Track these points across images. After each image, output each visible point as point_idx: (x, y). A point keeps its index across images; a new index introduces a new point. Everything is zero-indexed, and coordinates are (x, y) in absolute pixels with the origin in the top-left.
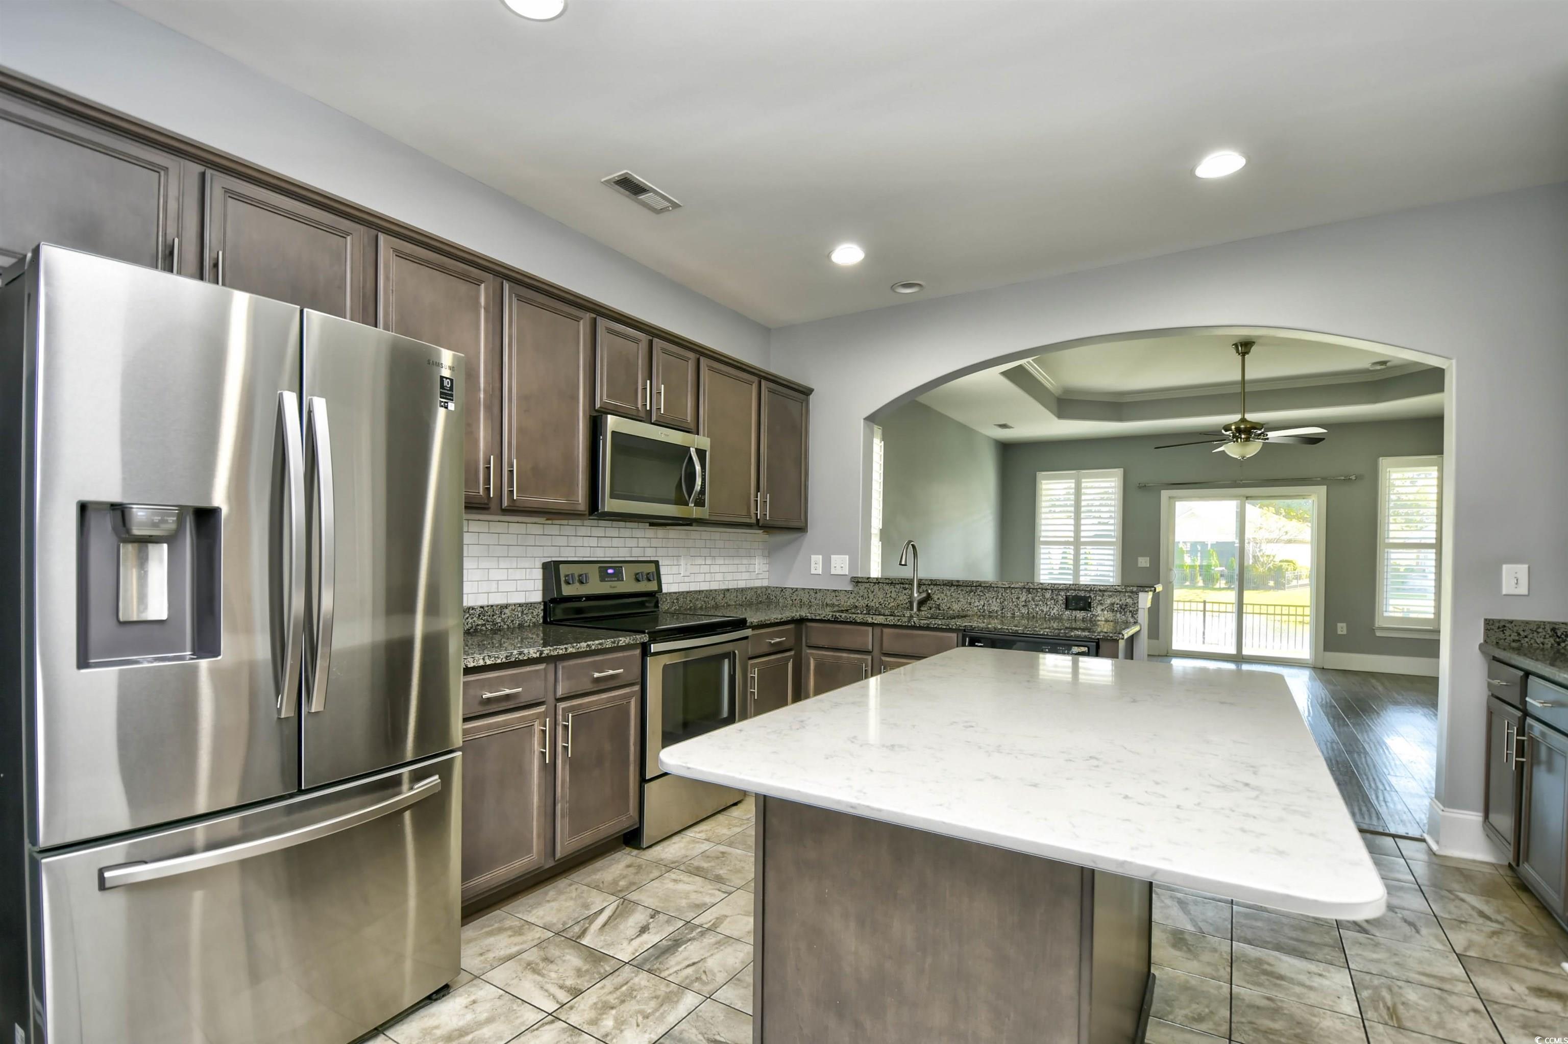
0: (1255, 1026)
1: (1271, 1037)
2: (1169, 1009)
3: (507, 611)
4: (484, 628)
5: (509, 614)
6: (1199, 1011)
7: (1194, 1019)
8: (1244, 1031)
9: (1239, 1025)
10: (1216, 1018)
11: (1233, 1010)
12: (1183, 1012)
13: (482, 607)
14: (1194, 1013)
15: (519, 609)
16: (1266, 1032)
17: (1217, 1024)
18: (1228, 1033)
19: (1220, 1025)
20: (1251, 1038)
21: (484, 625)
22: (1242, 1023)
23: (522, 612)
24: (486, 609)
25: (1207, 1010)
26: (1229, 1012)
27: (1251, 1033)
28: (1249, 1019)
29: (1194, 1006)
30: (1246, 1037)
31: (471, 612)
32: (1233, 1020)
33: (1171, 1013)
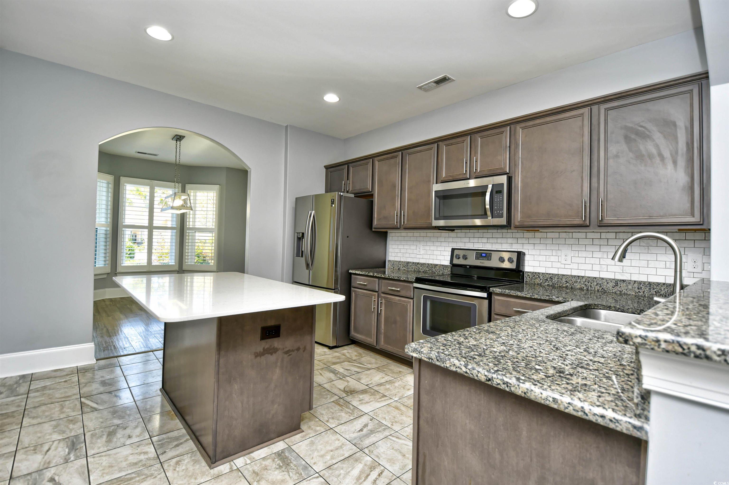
0: (153, 477)
1: (144, 477)
2: (193, 458)
3: (437, 267)
4: (429, 272)
5: (438, 268)
6: (181, 466)
7: (180, 461)
8: (157, 471)
9: (160, 472)
10: (171, 468)
11: (166, 478)
12: (186, 461)
13: (428, 264)
14: (182, 464)
15: (442, 267)
16: (147, 477)
17: (170, 466)
18: (163, 465)
19: (168, 466)
20: (152, 470)
21: (429, 271)
22: (159, 474)
23: (443, 268)
24: (429, 265)
25: (177, 469)
26: (167, 476)
27: (153, 472)
28: (157, 479)
29: (184, 467)
30: (155, 468)
31: (424, 265)
32: (164, 473)
33: (191, 457)
